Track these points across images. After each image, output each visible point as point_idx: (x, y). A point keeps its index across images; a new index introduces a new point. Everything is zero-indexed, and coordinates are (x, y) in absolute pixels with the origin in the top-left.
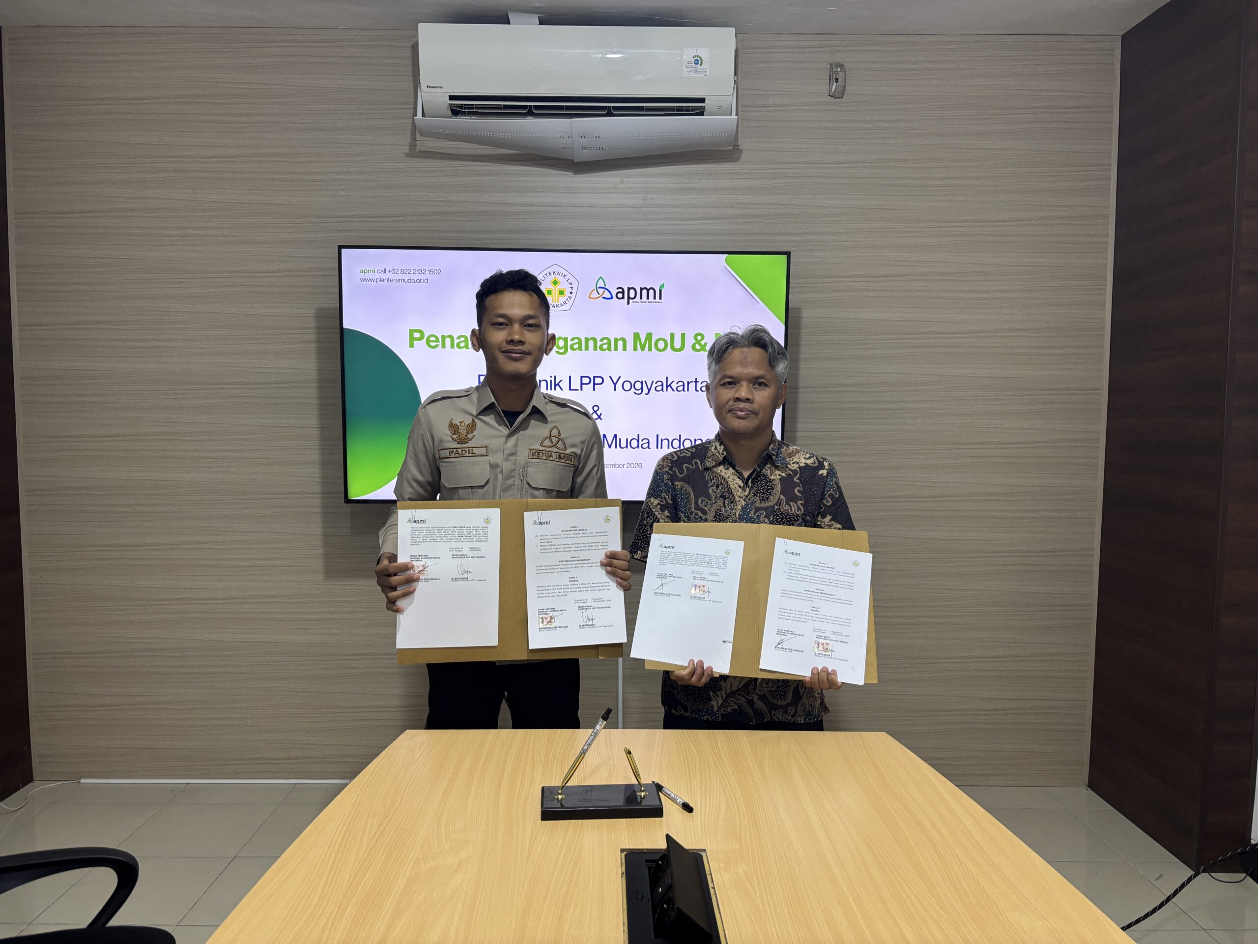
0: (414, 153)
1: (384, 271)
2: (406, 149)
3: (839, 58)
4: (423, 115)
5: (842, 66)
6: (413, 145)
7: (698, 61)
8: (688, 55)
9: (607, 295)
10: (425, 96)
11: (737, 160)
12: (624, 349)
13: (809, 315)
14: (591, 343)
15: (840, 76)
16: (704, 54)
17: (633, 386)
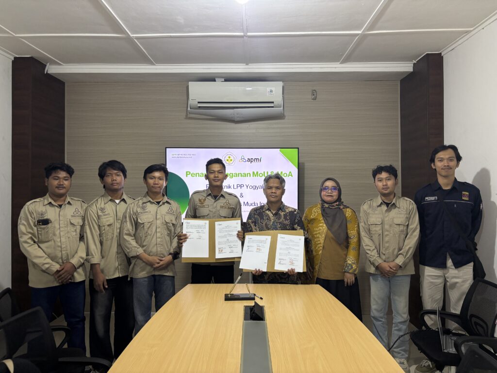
0: (187, 118)
1: (179, 155)
2: (185, 117)
3: (314, 88)
4: (190, 108)
5: (315, 90)
6: (187, 115)
7: (271, 91)
8: (268, 89)
9: (245, 161)
10: (190, 102)
11: (284, 119)
12: (250, 176)
13: (307, 165)
14: (240, 175)
15: (315, 94)
16: (273, 89)
17: (252, 187)
